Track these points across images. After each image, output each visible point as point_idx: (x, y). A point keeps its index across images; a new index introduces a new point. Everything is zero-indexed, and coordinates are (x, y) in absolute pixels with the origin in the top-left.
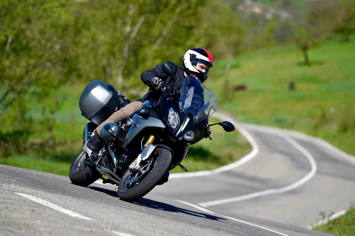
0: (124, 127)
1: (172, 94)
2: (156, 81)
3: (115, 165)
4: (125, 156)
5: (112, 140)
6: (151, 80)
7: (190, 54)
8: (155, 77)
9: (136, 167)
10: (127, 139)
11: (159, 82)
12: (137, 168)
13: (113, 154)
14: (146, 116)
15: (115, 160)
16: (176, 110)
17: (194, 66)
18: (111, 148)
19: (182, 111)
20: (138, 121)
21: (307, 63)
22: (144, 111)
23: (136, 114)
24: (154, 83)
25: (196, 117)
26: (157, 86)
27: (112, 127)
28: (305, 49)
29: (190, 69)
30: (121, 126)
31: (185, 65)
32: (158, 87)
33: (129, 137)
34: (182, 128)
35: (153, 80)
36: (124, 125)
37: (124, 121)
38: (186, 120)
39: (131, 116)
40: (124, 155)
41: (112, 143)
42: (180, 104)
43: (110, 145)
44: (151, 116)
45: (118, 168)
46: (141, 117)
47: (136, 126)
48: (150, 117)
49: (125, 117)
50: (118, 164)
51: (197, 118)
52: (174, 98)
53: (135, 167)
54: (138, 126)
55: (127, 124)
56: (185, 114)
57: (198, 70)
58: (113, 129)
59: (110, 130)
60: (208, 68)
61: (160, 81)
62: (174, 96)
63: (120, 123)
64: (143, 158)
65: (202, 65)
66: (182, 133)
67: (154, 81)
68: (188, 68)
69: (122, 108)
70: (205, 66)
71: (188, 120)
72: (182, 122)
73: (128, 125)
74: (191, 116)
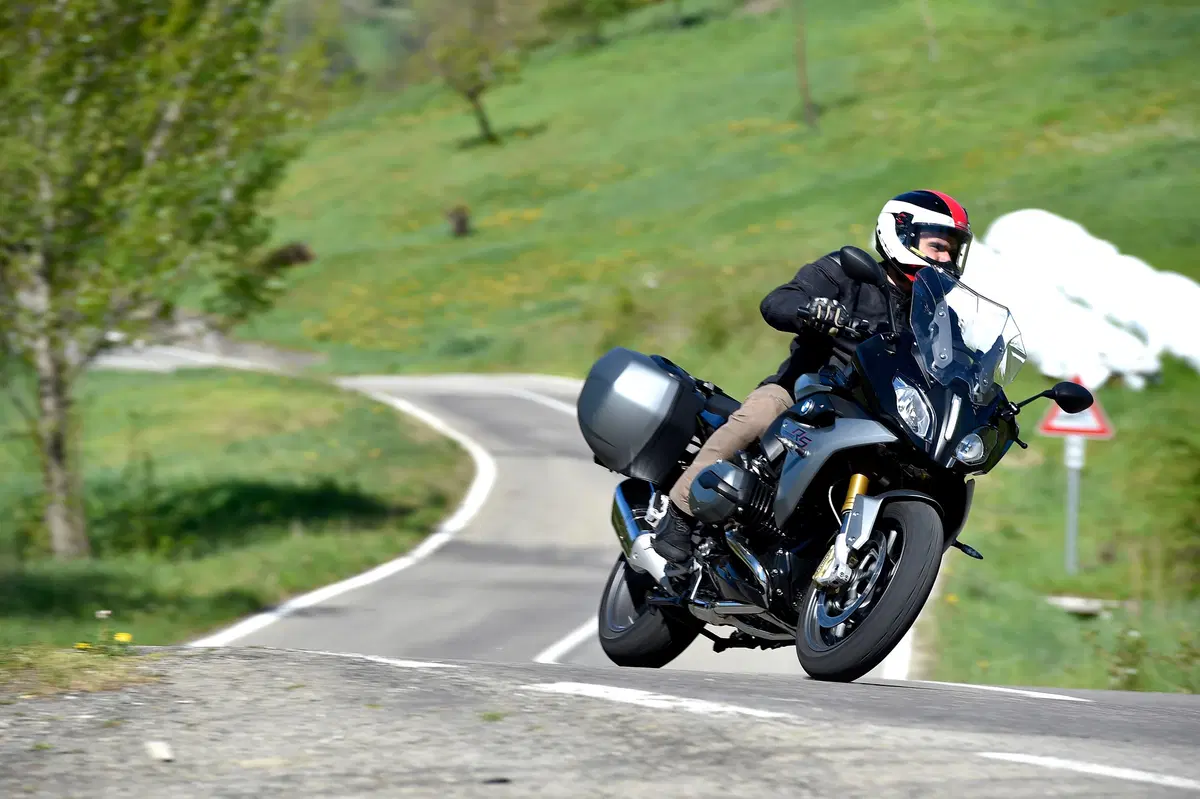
0: (759, 469)
1: (890, 336)
2: (824, 309)
3: (764, 585)
4: (784, 552)
5: (735, 513)
6: (805, 309)
7: (895, 215)
8: (817, 299)
9: (842, 573)
10: (783, 500)
11: (834, 310)
12: (844, 578)
13: (746, 555)
14: (823, 420)
15: (759, 570)
16: (913, 381)
17: (913, 248)
18: (736, 537)
19: (932, 379)
20: (804, 440)
21: (489, 138)
22: (811, 407)
23: (786, 420)
24: (818, 317)
25: (975, 389)
26: (830, 323)
27: (726, 474)
28: (473, 93)
29: (902, 260)
30: (750, 466)
31: (884, 248)
32: (835, 326)
33: (789, 492)
34: (948, 431)
35: (814, 309)
36: (757, 463)
37: (754, 448)
38: (951, 405)
39: (774, 431)
40: (780, 551)
41: (736, 523)
42: (920, 360)
43: (728, 530)
44: (841, 417)
45: (774, 592)
46: (808, 426)
47: (802, 455)
48: (838, 421)
49: (754, 435)
50: (771, 580)
51: (978, 391)
52: (897, 347)
53: (838, 574)
54: (808, 453)
55: (765, 455)
56: (944, 389)
57: (927, 259)
58: (730, 479)
59: (721, 487)
60: (955, 246)
61: (837, 307)
62: (895, 341)
63: (743, 457)
64: (854, 542)
65: (935, 240)
66: (951, 445)
67: (817, 311)
68: (894, 259)
69: (737, 412)
70: (944, 243)
71: (956, 403)
72: (940, 412)
73: (771, 460)
74: (962, 390)
